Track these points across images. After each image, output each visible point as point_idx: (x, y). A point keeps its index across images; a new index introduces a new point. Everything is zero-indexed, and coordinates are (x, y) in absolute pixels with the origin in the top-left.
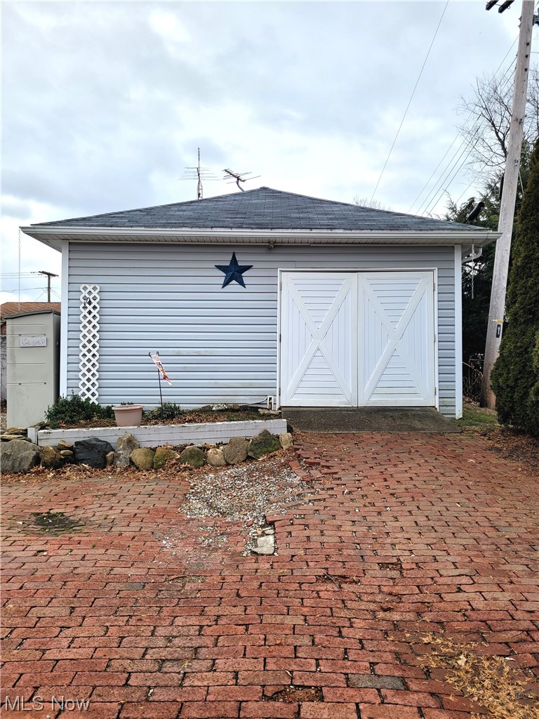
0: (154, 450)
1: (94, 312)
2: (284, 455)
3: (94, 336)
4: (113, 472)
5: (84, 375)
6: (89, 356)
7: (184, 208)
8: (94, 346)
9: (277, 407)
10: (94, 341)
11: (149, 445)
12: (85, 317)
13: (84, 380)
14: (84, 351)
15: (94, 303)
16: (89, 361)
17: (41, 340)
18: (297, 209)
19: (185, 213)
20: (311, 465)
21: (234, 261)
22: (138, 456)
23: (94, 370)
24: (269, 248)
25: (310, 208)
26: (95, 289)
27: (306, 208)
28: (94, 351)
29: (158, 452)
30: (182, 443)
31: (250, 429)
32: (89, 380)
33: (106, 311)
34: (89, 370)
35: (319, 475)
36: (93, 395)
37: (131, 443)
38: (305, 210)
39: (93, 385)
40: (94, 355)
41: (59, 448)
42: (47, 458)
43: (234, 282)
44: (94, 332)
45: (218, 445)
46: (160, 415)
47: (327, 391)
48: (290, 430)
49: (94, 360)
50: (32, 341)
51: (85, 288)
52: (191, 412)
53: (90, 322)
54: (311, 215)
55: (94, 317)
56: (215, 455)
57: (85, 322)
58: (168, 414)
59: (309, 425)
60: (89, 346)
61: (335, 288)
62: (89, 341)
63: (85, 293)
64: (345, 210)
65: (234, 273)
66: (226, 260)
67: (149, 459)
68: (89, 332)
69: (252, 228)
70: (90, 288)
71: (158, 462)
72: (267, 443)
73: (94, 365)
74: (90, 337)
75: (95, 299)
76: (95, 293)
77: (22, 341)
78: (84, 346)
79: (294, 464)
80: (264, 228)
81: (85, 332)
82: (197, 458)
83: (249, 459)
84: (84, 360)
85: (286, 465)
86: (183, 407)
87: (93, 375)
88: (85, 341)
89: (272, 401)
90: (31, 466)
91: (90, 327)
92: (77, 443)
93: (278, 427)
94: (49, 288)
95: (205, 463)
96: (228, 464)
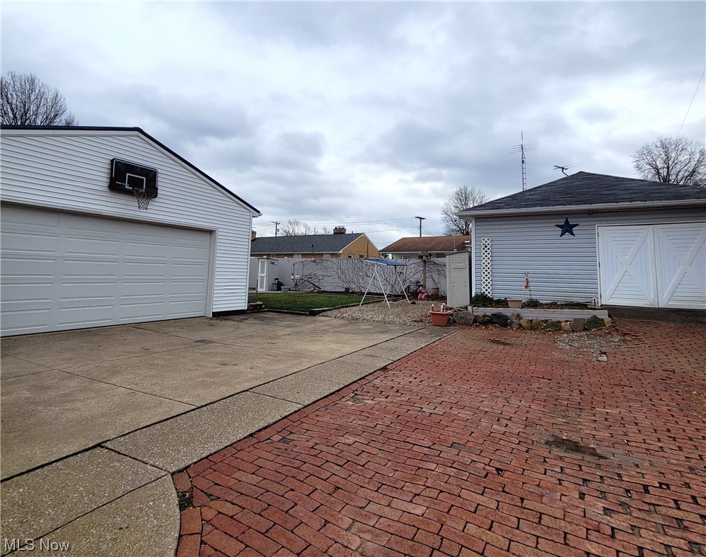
0: (532, 321)
1: (489, 251)
2: (607, 329)
3: (489, 263)
4: (512, 328)
5: (484, 283)
6: (486, 273)
7: (532, 193)
8: (489, 268)
9: (600, 305)
10: (489, 266)
11: (528, 318)
12: (484, 254)
13: (484, 285)
14: (484, 271)
15: (488, 247)
16: (486, 275)
17: (463, 265)
18: (606, 187)
19: (535, 197)
20: (625, 334)
21: (567, 222)
22: (523, 322)
23: (489, 280)
24: (589, 214)
25: (616, 185)
26: (488, 239)
27: (613, 186)
28: (489, 271)
29: (534, 322)
30: (546, 319)
31: (586, 315)
32: (486, 285)
33: (494, 251)
34: (486, 280)
35: (630, 339)
36: (489, 293)
37: (518, 316)
38: (612, 188)
39: (489, 288)
40: (489, 273)
41: (485, 316)
42: (480, 320)
43: (567, 233)
44: (489, 261)
45: (566, 321)
46: (529, 305)
47: (635, 297)
48: (610, 316)
49: (489, 275)
50: (459, 266)
51: (484, 239)
52: (546, 304)
53: (486, 256)
54: (616, 192)
55: (489, 254)
56: (565, 326)
57: (484, 256)
58: (533, 304)
59: (623, 316)
60: (486, 268)
61: (637, 235)
62: (486, 266)
63: (484, 242)
64: (642, 185)
65: (567, 229)
66: (562, 222)
67: (530, 325)
68: (486, 261)
69: (578, 204)
70: (486, 239)
71: (534, 326)
72: (595, 323)
73: (489, 278)
74: (486, 263)
75: (488, 244)
76: (489, 242)
77: (454, 266)
78: (484, 268)
79: (614, 334)
80: (586, 204)
81: (484, 261)
82: (556, 327)
83: (585, 329)
84: (484, 275)
85: (609, 333)
86: (541, 302)
87: (489, 283)
88: (484, 266)
89: (596, 301)
90: (473, 323)
91: (486, 259)
92: (492, 315)
93: (603, 315)
94: (421, 227)
95: (560, 330)
96: (573, 331)
